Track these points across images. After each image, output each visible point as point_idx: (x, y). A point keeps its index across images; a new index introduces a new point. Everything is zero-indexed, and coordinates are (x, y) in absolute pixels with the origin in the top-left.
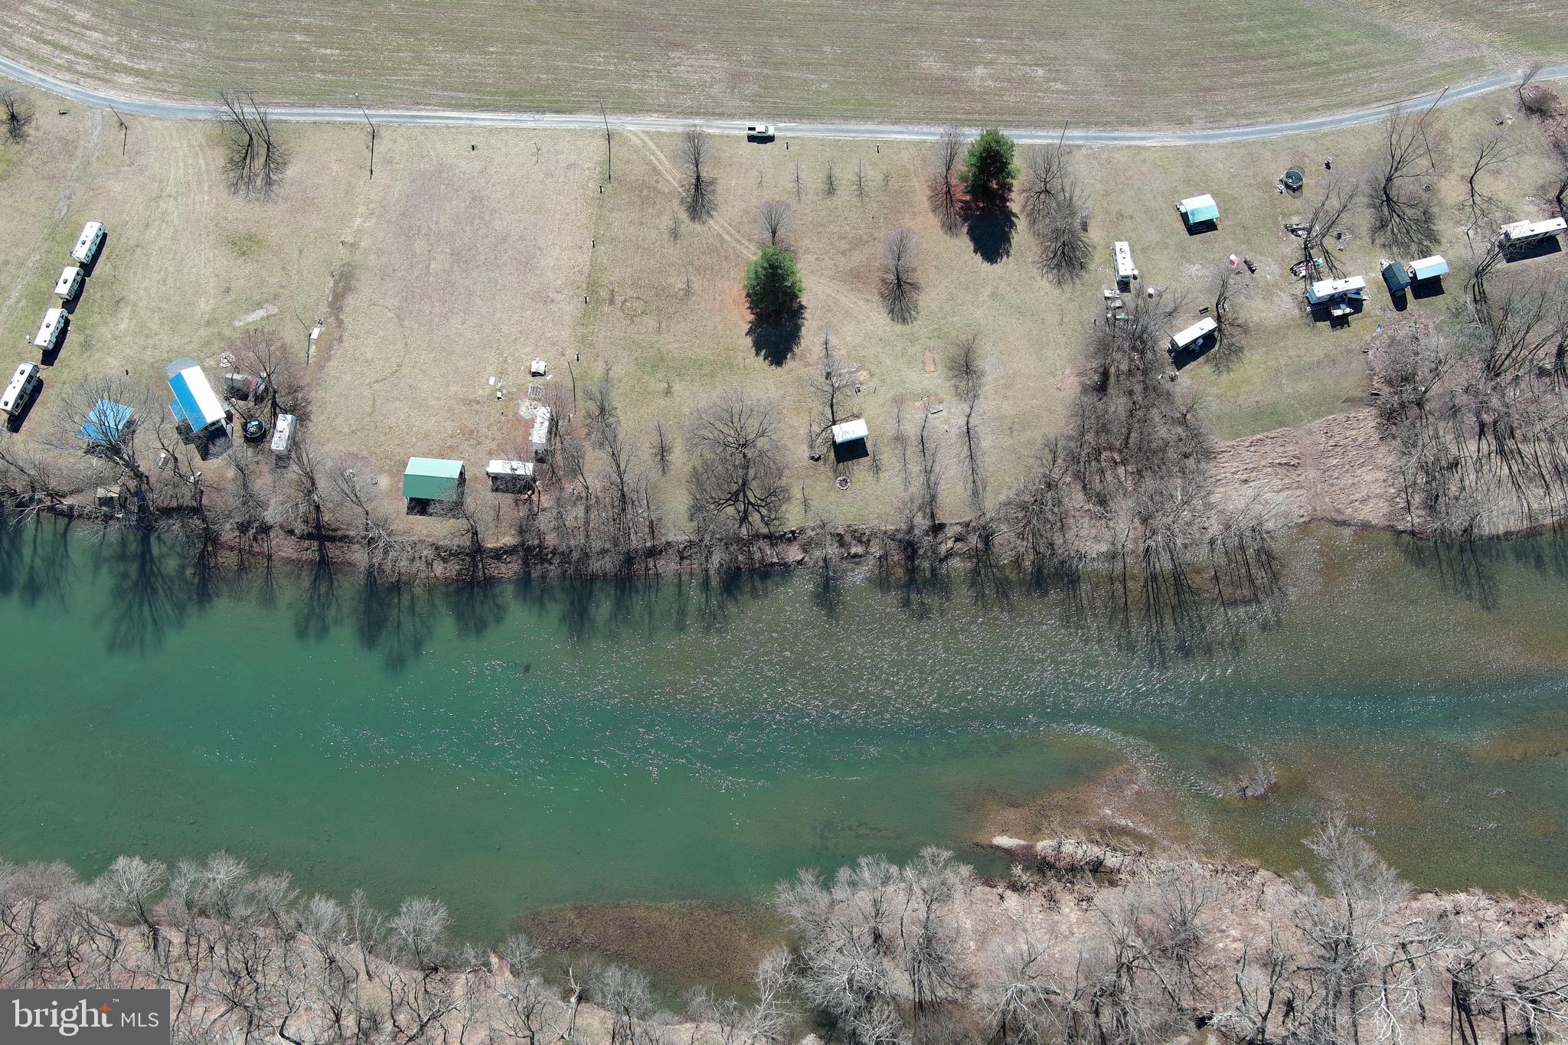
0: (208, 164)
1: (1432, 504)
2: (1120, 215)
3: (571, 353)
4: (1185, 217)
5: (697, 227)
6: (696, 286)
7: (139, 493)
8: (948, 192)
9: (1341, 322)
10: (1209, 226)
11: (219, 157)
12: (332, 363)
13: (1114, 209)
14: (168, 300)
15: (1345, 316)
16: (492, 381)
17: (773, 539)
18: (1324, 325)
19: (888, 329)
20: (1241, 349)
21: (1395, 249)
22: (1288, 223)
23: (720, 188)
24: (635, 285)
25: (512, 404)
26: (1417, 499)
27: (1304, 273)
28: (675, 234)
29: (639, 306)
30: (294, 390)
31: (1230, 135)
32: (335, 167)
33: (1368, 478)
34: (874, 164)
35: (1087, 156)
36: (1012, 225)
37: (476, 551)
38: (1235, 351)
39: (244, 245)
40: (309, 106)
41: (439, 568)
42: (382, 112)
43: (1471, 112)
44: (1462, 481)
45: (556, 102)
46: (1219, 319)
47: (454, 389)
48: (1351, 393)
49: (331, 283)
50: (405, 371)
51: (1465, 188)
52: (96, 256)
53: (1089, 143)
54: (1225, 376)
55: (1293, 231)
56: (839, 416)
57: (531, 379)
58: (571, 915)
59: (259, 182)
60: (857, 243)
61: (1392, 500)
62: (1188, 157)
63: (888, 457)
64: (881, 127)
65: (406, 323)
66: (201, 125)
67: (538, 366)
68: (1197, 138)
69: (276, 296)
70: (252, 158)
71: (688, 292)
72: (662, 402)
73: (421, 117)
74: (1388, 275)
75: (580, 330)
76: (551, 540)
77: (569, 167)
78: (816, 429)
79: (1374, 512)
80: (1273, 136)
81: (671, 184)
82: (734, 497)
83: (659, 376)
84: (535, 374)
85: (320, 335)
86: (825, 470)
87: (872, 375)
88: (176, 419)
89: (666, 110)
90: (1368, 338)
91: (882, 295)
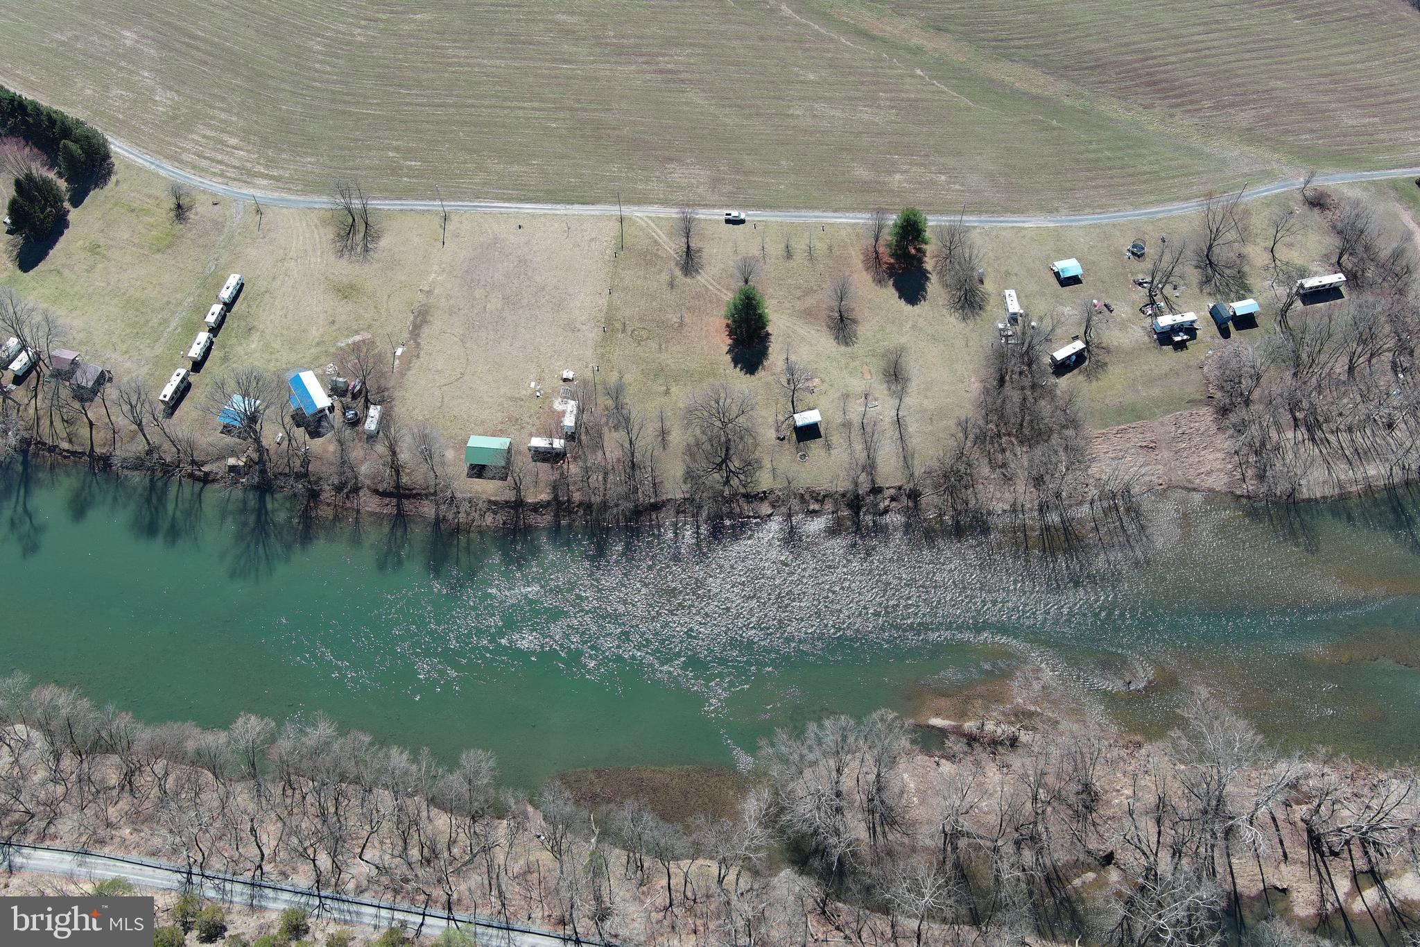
0: (320, 238)
1: (1261, 477)
2: (1008, 274)
3: (593, 364)
4: (1057, 275)
5: (688, 280)
6: (687, 320)
7: (261, 461)
8: (877, 257)
9: (1181, 346)
10: (1074, 280)
11: (329, 233)
12: (411, 372)
13: (1003, 269)
14: (288, 329)
15: (1183, 342)
16: (533, 385)
17: (748, 497)
18: (1168, 349)
19: (834, 350)
20: (1106, 364)
21: (1218, 297)
22: (1136, 279)
23: (705, 254)
24: (641, 319)
25: (548, 401)
26: (1250, 473)
27: (1150, 312)
28: (672, 285)
29: (644, 334)
30: (381, 390)
31: (1088, 219)
32: (416, 239)
33: (1211, 457)
34: (820, 239)
35: (980, 234)
36: (927, 279)
37: (518, 504)
38: (1102, 366)
39: (346, 291)
40: (397, 199)
41: (489, 519)
42: (453, 203)
43: (1268, 205)
44: (1283, 459)
45: (582, 197)
46: (1087, 343)
47: (503, 390)
48: (1192, 396)
49: (412, 318)
50: (466, 378)
51: (1268, 256)
52: (235, 298)
53: (982, 225)
54: (1094, 383)
55: (1140, 284)
56: (799, 408)
57: (561, 383)
58: (592, 776)
59: (359, 250)
60: (809, 292)
61: (1230, 474)
62: (1057, 234)
63: (836, 439)
64: (825, 214)
65: (468, 345)
66: (316, 212)
67: (568, 374)
68: (1062, 221)
69: (370, 326)
70: (354, 234)
71: (681, 325)
72: (663, 400)
73: (481, 207)
74: (1214, 313)
75: (600, 350)
76: (577, 497)
77: (592, 240)
78: (781, 418)
79: (1218, 482)
80: (1121, 220)
81: (668, 251)
82: (719, 467)
83: (661, 381)
84: (565, 380)
85: (402, 353)
86: (789, 448)
87: (823, 381)
88: (293, 407)
89: (664, 202)
90: (1203, 358)
91: (829, 327)
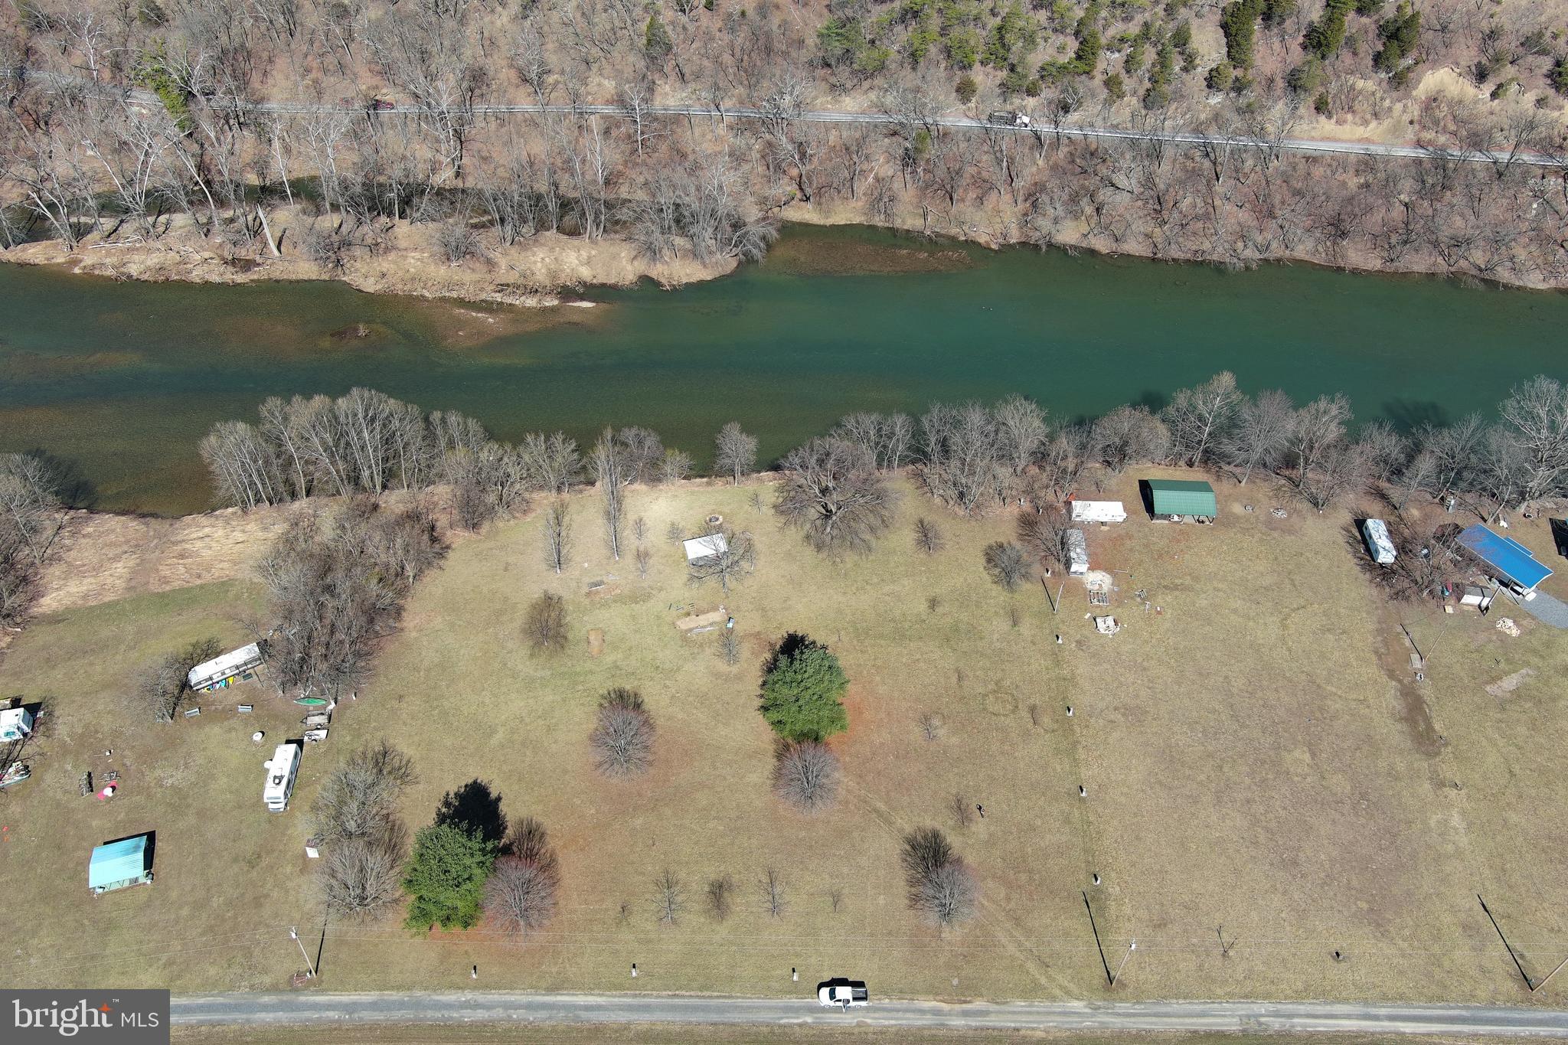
4: (148, 863)
5: (929, 823)
6: (916, 733)
12: (1372, 625)
16: (1158, 610)
25: (1124, 587)
28: (961, 812)
29: (991, 704)
49: (1437, 727)
50: (1275, 621)
53: (253, 996)
57: (1110, 613)
61: (75, 533)
69: (1502, 708)
71: (926, 720)
75: (1065, 672)
77: (1161, 925)
79: (104, 523)
81: (986, 895)
84: (1107, 617)
85: (1409, 660)
87: (672, 625)
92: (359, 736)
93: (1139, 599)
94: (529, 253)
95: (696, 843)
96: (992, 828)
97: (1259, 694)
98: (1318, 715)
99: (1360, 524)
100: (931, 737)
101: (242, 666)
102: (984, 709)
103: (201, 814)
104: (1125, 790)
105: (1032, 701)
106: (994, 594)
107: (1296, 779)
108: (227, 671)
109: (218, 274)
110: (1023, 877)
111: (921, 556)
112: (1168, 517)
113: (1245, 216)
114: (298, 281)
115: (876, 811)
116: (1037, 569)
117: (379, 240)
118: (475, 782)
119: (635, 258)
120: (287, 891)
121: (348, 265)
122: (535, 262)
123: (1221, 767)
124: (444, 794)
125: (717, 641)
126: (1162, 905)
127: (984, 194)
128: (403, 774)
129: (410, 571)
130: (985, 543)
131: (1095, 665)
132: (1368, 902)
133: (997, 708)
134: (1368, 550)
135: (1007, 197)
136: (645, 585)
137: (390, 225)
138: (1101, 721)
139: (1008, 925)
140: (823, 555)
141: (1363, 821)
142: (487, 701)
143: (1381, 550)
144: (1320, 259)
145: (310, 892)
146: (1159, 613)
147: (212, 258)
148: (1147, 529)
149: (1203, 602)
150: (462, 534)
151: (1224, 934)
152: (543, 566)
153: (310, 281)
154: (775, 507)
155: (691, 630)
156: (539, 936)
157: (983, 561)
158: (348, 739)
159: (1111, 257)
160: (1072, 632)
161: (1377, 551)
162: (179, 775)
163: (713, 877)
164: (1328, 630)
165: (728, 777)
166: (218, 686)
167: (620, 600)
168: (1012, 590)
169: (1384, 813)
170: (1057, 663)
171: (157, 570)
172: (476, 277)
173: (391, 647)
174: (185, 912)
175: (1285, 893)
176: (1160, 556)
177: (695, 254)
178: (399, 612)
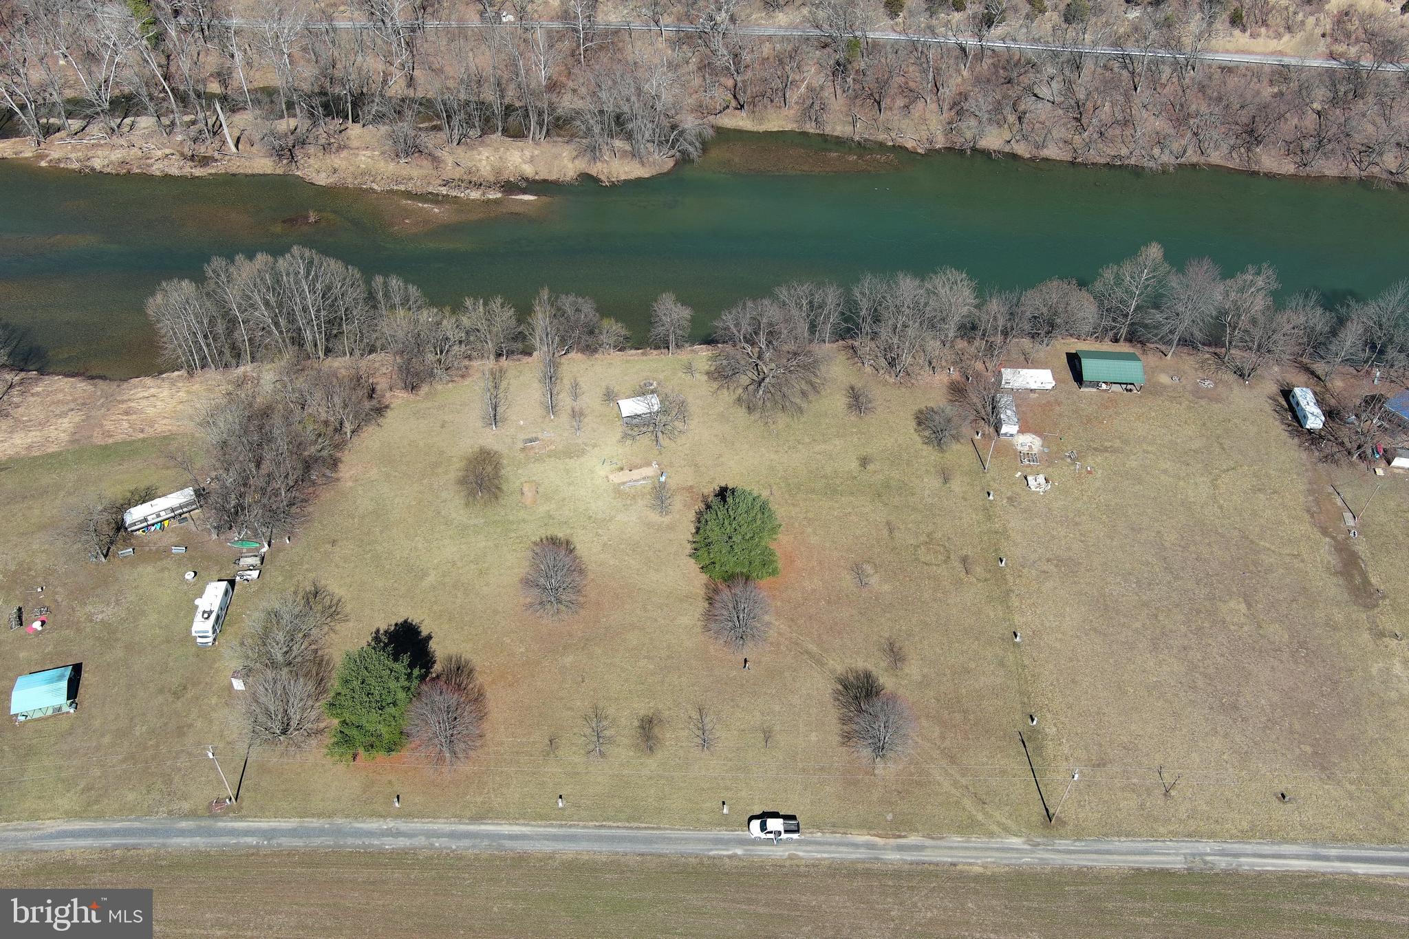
3: (999, 500)
5: (861, 664)
6: (847, 581)
12: (1303, 485)
16: (1089, 470)
23: (833, 726)
24: (937, 581)
25: (1053, 449)
28: (895, 655)
29: (923, 554)
49: (1373, 580)
71: (857, 570)
77: (1101, 764)
78: (678, 424)
81: (920, 734)
84: (1038, 476)
85: (1341, 518)
87: (606, 478)
92: (291, 577)
93: (1069, 460)
94: (475, 152)
95: (626, 680)
96: (925, 670)
97: (1192, 548)
98: (1252, 568)
99: (1287, 393)
100: (862, 583)
101: (177, 508)
102: (916, 559)
103: (129, 647)
104: (1060, 636)
105: (964, 552)
106: (924, 453)
107: (1232, 627)
108: (162, 514)
109: (176, 168)
110: (958, 717)
111: (852, 418)
112: (1096, 384)
113: (1160, 124)
114: (253, 175)
115: (807, 652)
116: (966, 430)
117: (332, 140)
118: (406, 621)
119: (577, 157)
120: (211, 722)
121: (302, 162)
122: (480, 160)
123: (1156, 616)
124: (374, 630)
125: (649, 493)
126: (1101, 745)
127: (911, 103)
128: (333, 612)
129: (348, 427)
130: (916, 408)
131: (1026, 519)
132: (1312, 746)
133: (929, 558)
134: (1295, 417)
135: (933, 106)
136: (580, 441)
137: (343, 128)
138: (1034, 572)
139: (944, 763)
140: (758, 415)
141: (1302, 668)
142: (420, 546)
143: (1309, 415)
144: (1235, 163)
145: (235, 723)
146: (1090, 472)
147: (173, 154)
148: (1075, 397)
149: (1132, 463)
150: (401, 395)
151: (1165, 775)
152: (479, 424)
153: (265, 175)
154: (708, 373)
155: (624, 483)
156: (465, 768)
157: (914, 424)
158: (280, 579)
159: (1034, 161)
160: (1003, 489)
161: (1305, 417)
162: (109, 611)
163: (642, 713)
164: (1259, 490)
165: (659, 620)
166: (153, 528)
167: (554, 455)
168: (942, 450)
169: (1324, 661)
170: (989, 518)
171: (102, 425)
172: (425, 172)
173: (326, 495)
174: (107, 740)
175: (1226, 735)
176: (1089, 421)
177: (634, 154)
178: (334, 463)
